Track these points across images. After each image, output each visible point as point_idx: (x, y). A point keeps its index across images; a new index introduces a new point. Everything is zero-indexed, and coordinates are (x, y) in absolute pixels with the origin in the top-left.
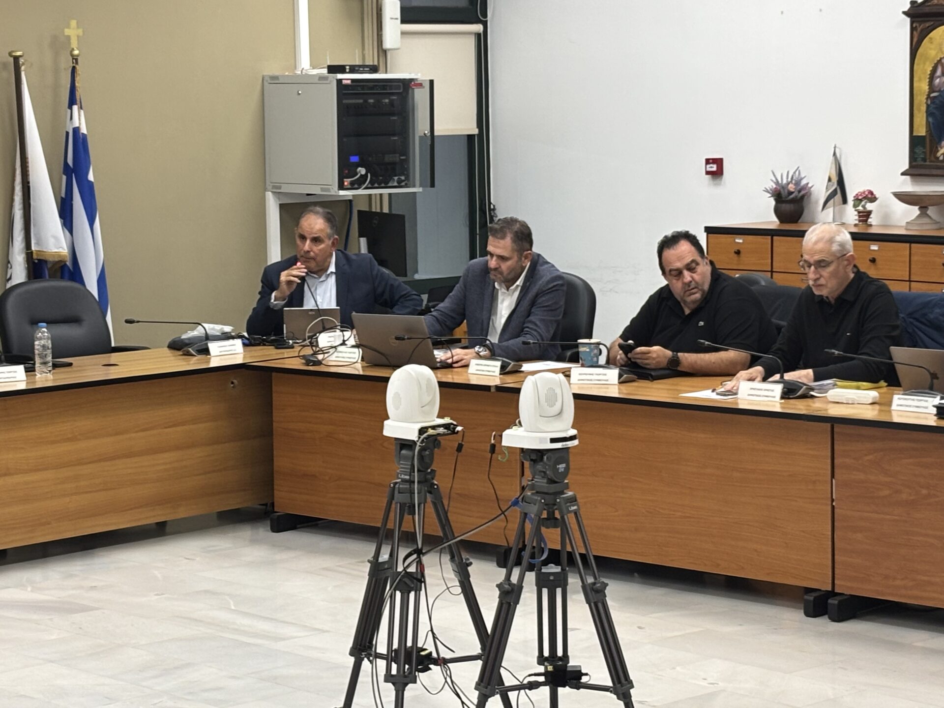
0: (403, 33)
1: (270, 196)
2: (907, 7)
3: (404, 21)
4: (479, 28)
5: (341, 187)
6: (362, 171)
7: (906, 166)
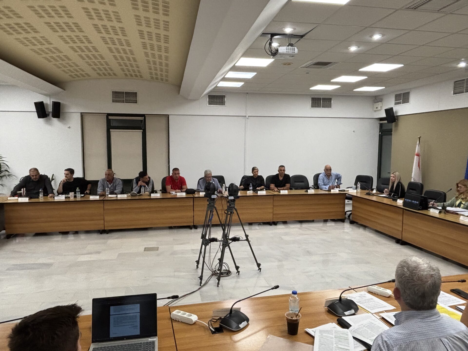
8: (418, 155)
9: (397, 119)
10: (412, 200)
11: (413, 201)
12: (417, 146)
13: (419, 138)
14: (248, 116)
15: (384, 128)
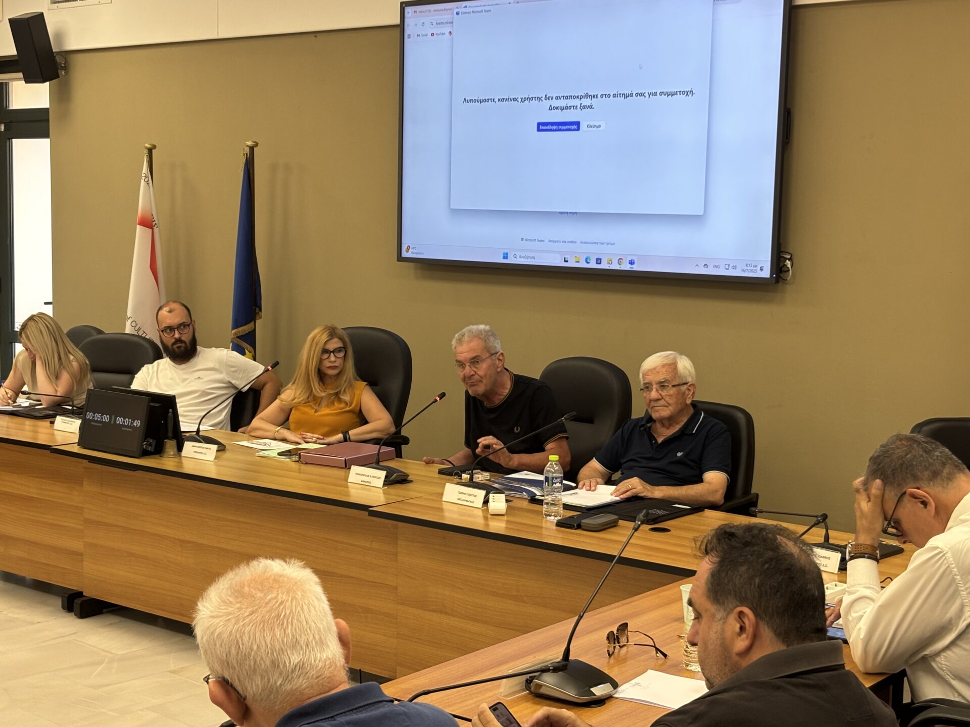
8: (147, 223)
9: (66, 68)
10: (114, 413)
11: (120, 421)
12: (143, 182)
13: (150, 151)
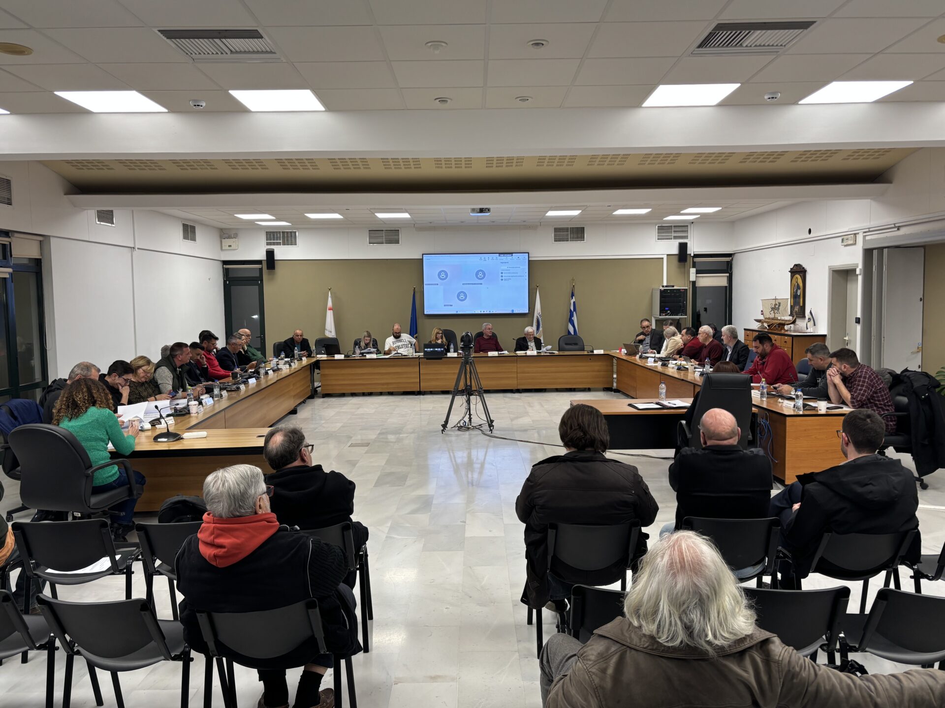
0: (696, 276)
1: (653, 318)
2: (790, 270)
3: (697, 274)
4: (728, 275)
5: (660, 315)
6: (669, 312)
7: (789, 314)
8: (331, 309)
9: (276, 265)
12: (330, 298)
13: (330, 289)
14: (138, 249)
15: (231, 275)
